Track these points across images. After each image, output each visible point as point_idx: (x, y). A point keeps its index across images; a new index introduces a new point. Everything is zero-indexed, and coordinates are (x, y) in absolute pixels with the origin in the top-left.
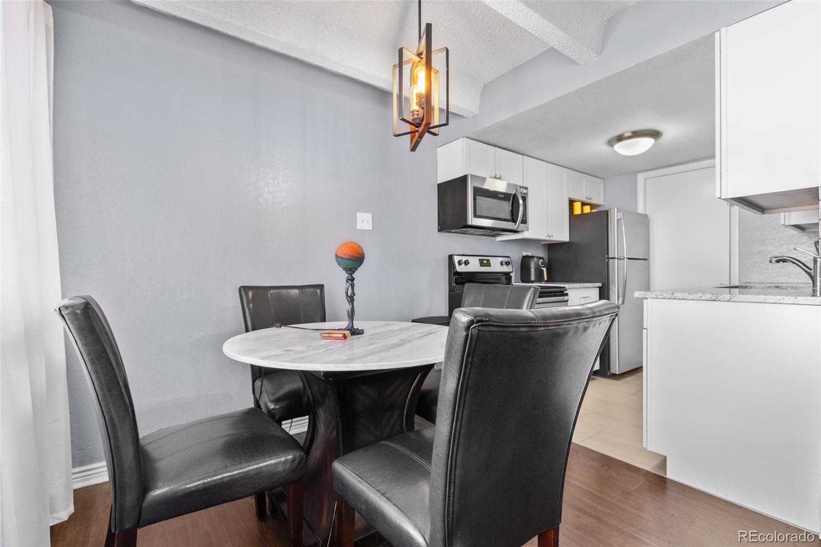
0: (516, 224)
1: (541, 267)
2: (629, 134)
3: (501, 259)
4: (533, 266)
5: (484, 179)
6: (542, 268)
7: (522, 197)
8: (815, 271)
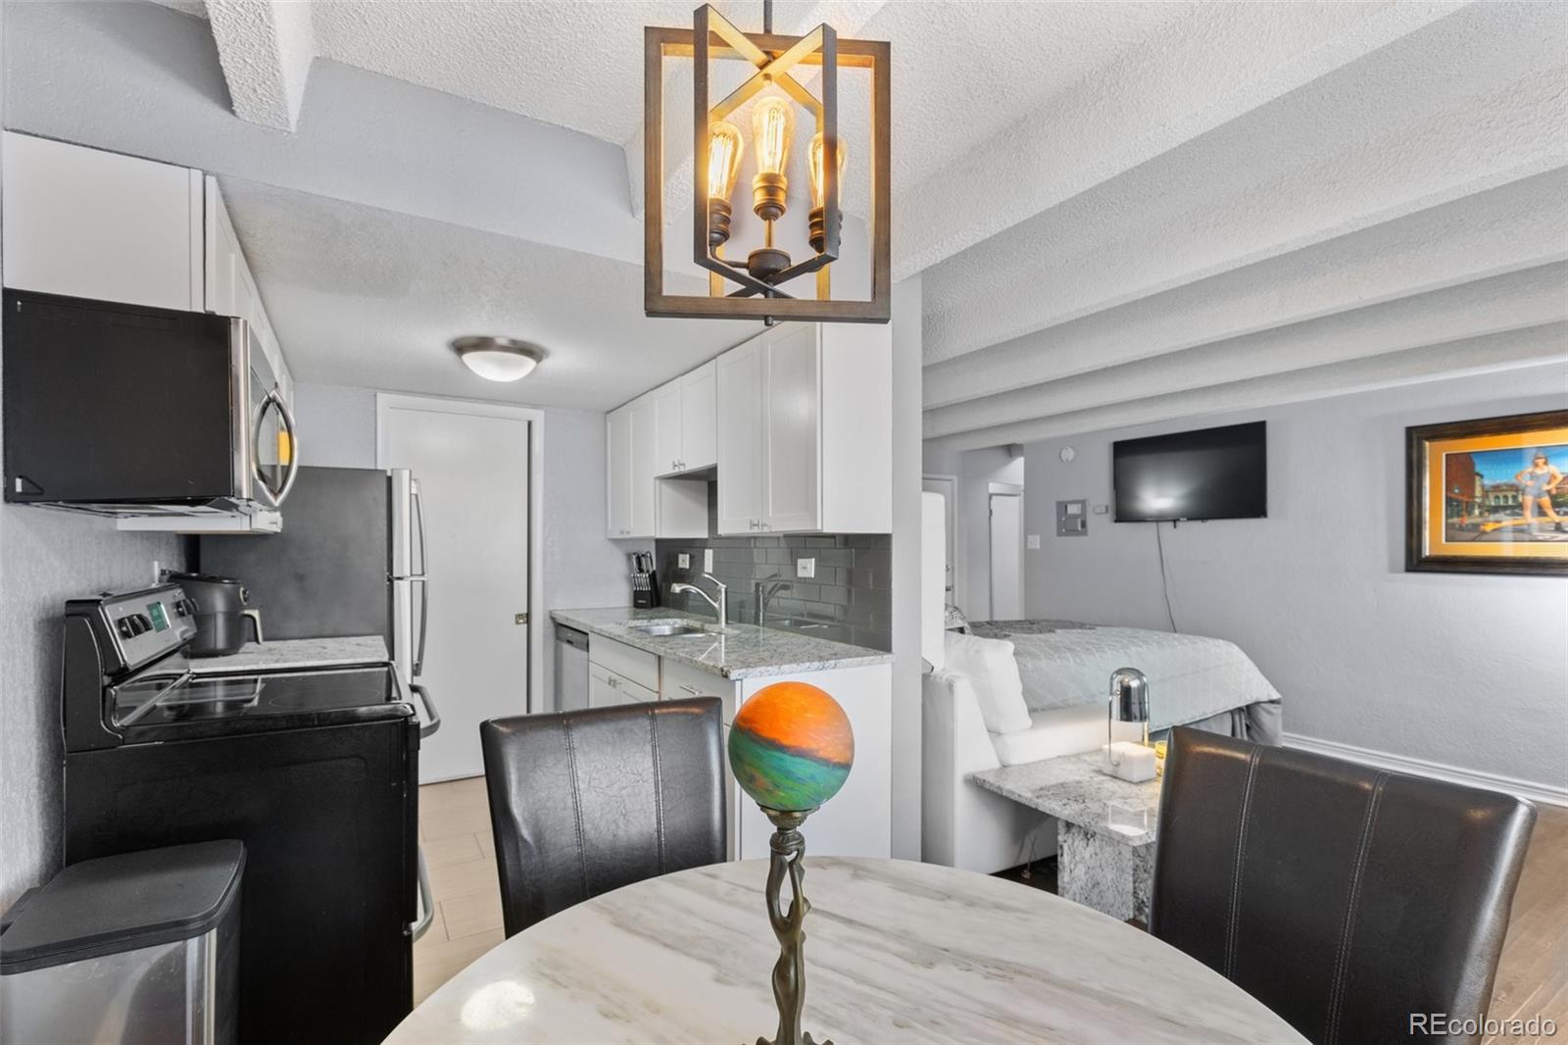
1: (244, 608)
6: (248, 611)
8: (720, 606)
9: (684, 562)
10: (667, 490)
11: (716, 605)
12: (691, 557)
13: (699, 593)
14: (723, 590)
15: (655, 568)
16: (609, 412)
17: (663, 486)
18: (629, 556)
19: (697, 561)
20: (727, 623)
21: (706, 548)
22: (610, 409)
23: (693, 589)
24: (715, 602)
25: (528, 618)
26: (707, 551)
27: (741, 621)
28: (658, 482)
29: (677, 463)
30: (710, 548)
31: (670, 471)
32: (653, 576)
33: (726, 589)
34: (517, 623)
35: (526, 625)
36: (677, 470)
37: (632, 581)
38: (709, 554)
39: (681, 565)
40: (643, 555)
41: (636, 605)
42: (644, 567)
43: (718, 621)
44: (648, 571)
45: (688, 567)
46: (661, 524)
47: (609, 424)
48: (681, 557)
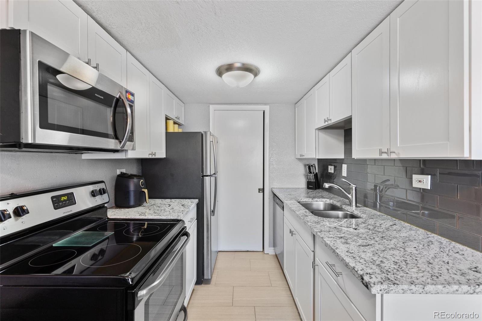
0: (120, 142)
1: (142, 188)
2: (238, 65)
3: (91, 188)
4: (132, 187)
5: (66, 55)
6: (143, 190)
7: (129, 105)
8: (352, 196)
9: (331, 169)
10: (323, 135)
11: (350, 196)
12: (335, 167)
13: (339, 189)
14: (354, 188)
15: (317, 172)
16: (296, 103)
17: (320, 133)
18: (305, 166)
19: (338, 169)
20: (356, 206)
21: (343, 163)
22: (296, 102)
23: (336, 186)
24: (349, 194)
25: (262, 190)
26: (343, 165)
27: (365, 205)
28: (317, 131)
29: (326, 120)
30: (345, 164)
31: (323, 124)
32: (316, 175)
33: (356, 188)
34: (259, 192)
35: (262, 193)
36: (327, 123)
37: (307, 176)
38: (345, 167)
39: (329, 171)
40: (312, 166)
41: (308, 188)
42: (312, 171)
43: (350, 204)
44: (313, 173)
45: (333, 172)
46: (319, 151)
47: (296, 109)
48: (330, 167)
